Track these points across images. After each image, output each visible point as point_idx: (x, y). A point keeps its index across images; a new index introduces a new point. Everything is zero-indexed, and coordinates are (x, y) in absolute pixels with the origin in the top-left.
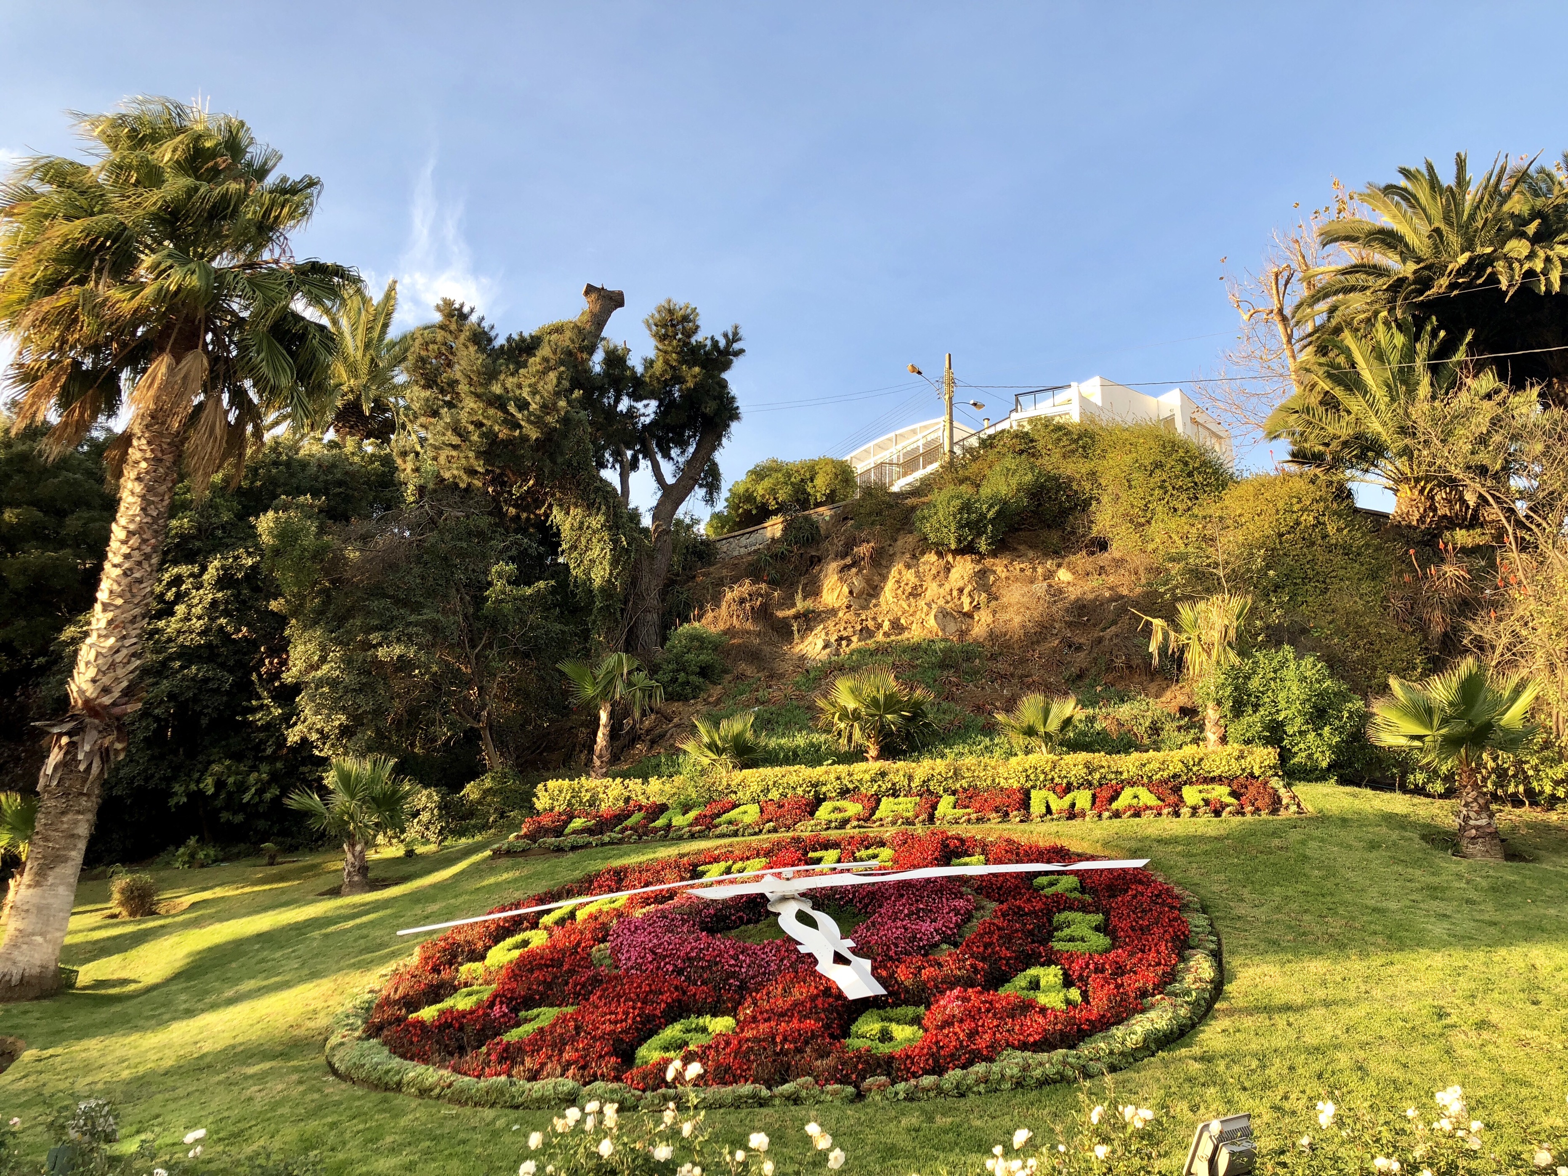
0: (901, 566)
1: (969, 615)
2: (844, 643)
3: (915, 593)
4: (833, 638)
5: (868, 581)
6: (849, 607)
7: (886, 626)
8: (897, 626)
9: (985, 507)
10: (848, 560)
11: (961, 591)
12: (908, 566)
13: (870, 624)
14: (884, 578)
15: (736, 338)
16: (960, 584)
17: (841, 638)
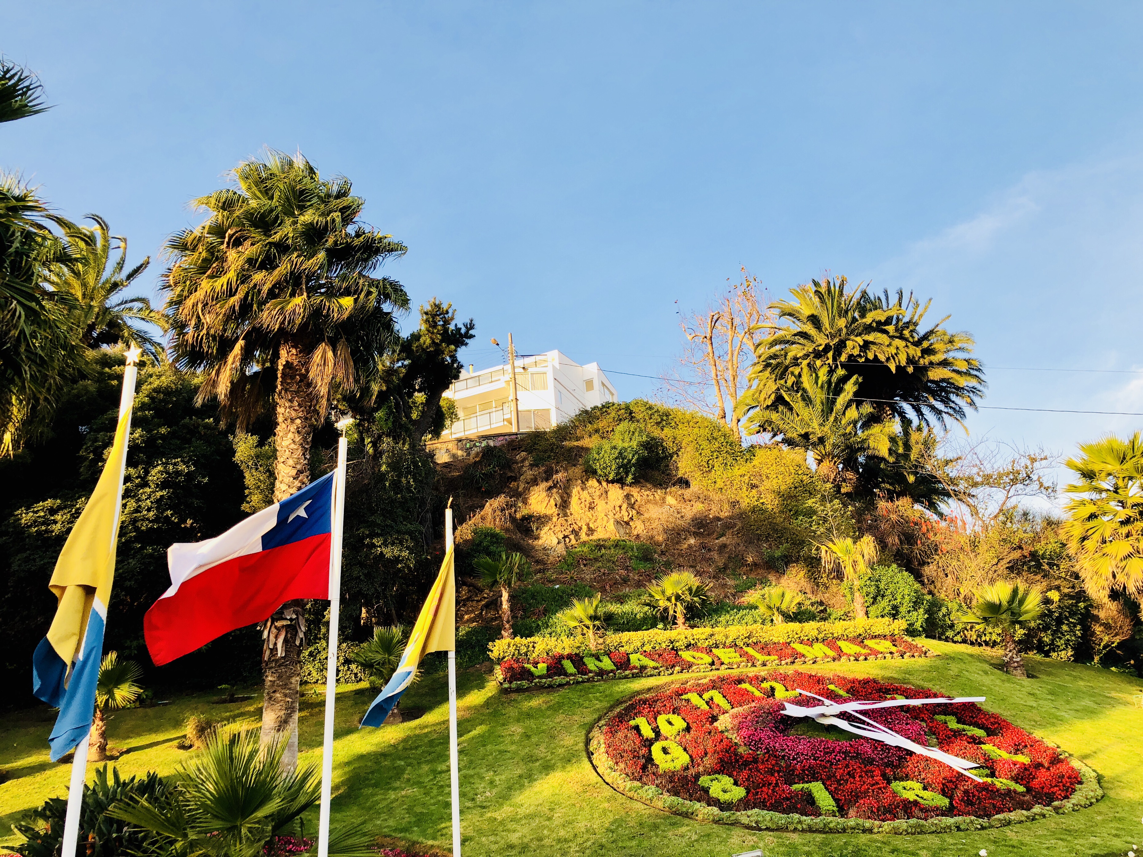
0: (579, 488)
1: (627, 523)
2: (567, 540)
3: (591, 508)
4: (561, 536)
5: (562, 497)
6: (558, 515)
7: (585, 528)
8: (591, 531)
9: (631, 456)
10: (550, 483)
11: (620, 507)
12: (583, 489)
13: (576, 527)
14: (569, 496)
15: (472, 327)
16: (619, 503)
17: (565, 537)
